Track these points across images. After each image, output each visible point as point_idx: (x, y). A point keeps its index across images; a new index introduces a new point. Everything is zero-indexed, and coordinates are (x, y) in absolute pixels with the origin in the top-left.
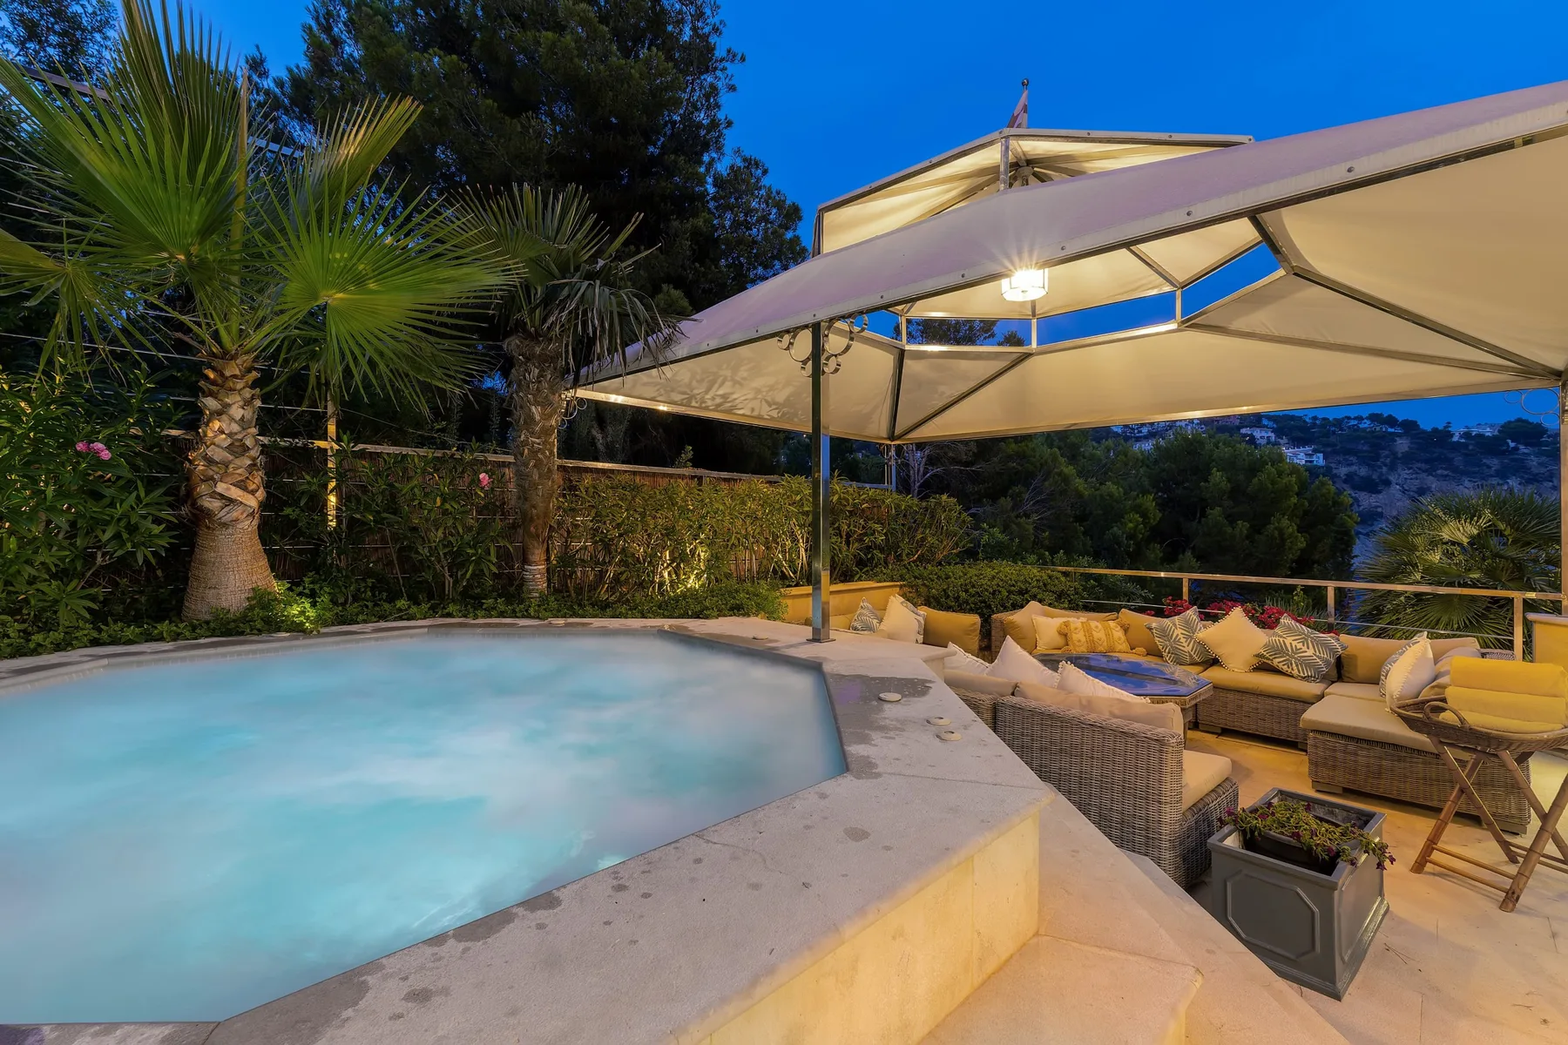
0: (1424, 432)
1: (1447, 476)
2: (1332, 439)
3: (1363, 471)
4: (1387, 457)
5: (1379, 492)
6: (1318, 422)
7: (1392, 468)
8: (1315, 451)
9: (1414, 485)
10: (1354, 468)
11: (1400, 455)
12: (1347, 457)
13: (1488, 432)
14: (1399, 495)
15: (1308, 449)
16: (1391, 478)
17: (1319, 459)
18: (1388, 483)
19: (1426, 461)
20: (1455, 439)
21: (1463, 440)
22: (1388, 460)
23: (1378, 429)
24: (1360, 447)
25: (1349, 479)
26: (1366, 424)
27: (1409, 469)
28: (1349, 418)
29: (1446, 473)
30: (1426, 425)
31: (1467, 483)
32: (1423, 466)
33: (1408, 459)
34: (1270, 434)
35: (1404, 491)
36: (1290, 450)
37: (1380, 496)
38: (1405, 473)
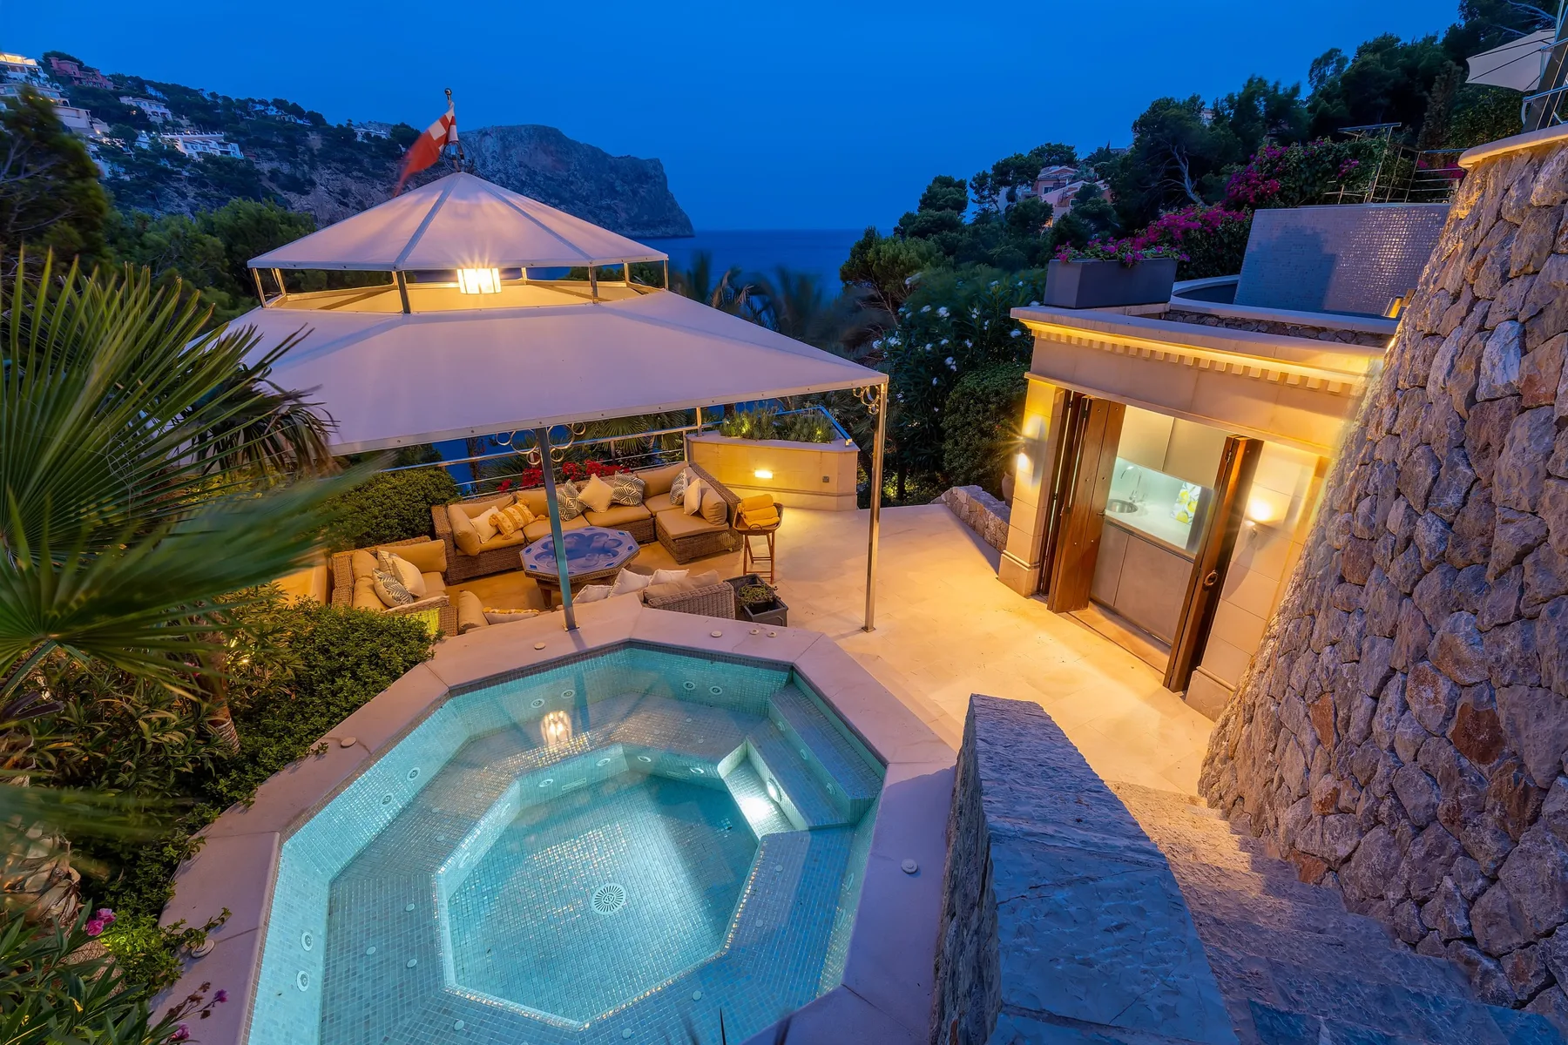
0: (331, 128)
1: (362, 178)
2: (242, 125)
3: (286, 169)
4: (303, 153)
5: (307, 193)
6: (220, 101)
7: (313, 167)
8: (229, 140)
9: (337, 186)
10: (275, 165)
11: (316, 152)
12: (265, 150)
13: (384, 134)
14: (326, 197)
15: (220, 136)
16: (315, 177)
17: (235, 151)
18: (313, 183)
19: (342, 161)
20: (359, 139)
21: (365, 141)
22: (306, 158)
23: (287, 120)
24: (274, 139)
25: (274, 176)
26: (273, 111)
27: (330, 168)
28: (253, 101)
29: (360, 174)
30: (333, 120)
31: (379, 187)
32: (338, 165)
33: (325, 157)
34: (164, 110)
35: (330, 193)
36: (198, 136)
37: (309, 197)
38: (326, 174)
